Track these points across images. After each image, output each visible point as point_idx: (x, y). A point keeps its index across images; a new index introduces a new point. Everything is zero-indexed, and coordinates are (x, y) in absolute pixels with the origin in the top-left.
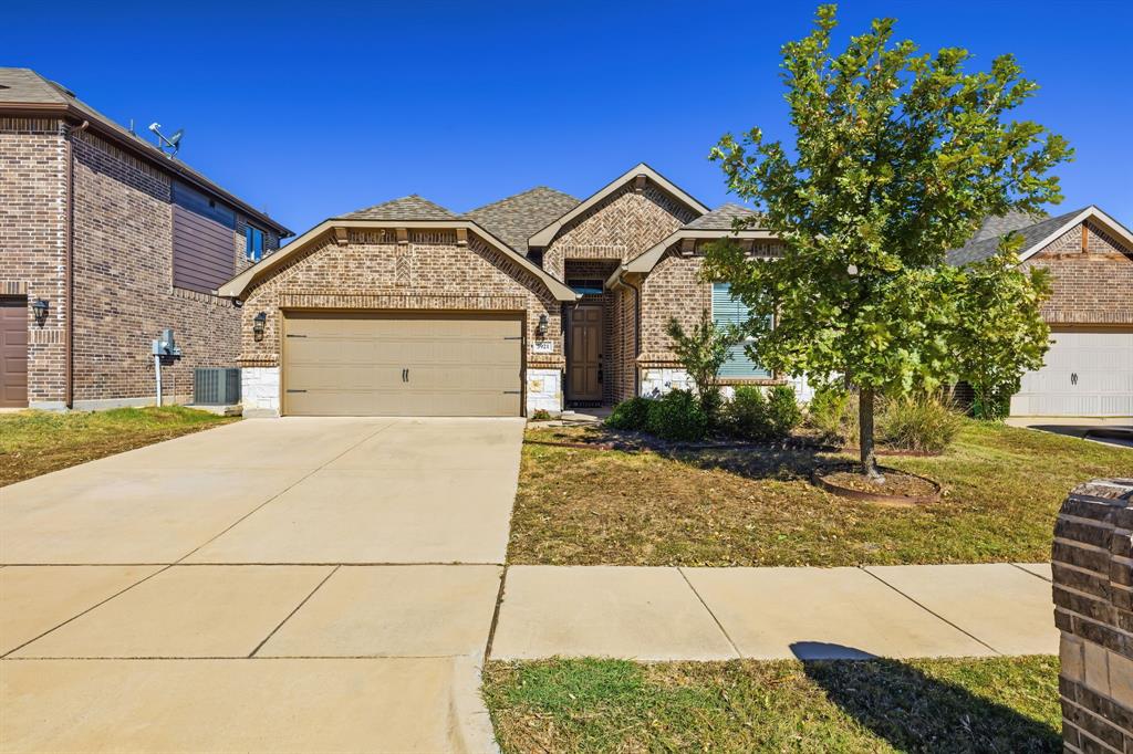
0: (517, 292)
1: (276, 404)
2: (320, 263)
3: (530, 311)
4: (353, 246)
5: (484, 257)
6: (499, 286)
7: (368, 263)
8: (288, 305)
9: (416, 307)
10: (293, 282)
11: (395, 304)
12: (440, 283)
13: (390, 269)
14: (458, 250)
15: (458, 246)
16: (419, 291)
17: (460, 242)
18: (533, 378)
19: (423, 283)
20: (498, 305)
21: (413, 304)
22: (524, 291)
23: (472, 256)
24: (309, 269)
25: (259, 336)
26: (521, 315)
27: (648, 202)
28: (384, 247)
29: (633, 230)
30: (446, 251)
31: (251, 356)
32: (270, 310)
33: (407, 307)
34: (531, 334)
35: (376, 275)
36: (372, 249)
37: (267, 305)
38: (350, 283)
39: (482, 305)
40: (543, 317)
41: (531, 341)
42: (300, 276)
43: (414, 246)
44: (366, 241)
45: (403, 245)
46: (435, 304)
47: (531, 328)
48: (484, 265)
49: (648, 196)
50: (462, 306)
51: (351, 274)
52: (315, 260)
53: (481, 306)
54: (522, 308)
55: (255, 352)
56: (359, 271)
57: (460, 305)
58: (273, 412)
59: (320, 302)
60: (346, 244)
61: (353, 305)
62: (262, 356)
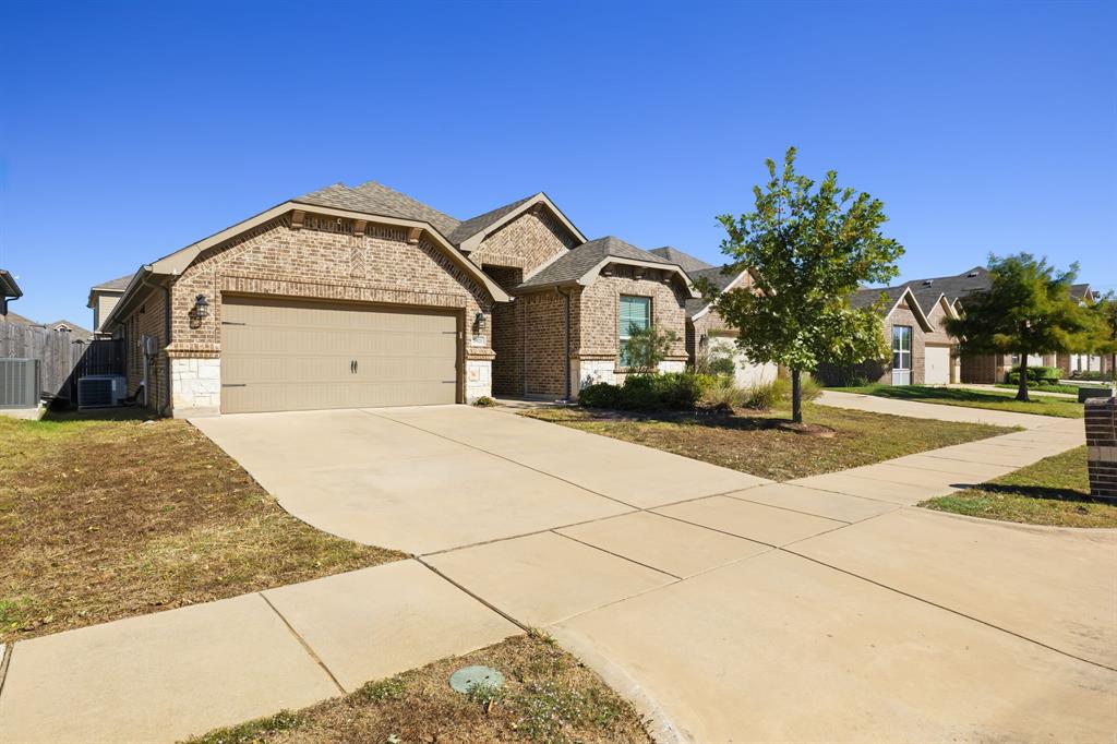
0: (458, 291)
1: (216, 402)
2: (270, 245)
3: (468, 309)
4: (306, 231)
5: (431, 257)
6: (443, 284)
7: (322, 251)
8: (232, 288)
9: (371, 299)
10: (238, 263)
11: (350, 295)
12: (392, 278)
13: (344, 259)
14: (409, 247)
15: (409, 244)
16: (374, 284)
17: (412, 241)
18: (472, 369)
19: (377, 276)
20: (442, 302)
21: (367, 296)
22: (463, 291)
23: (421, 254)
24: (257, 251)
25: (196, 322)
26: (459, 313)
27: (541, 224)
28: (338, 237)
29: (530, 246)
30: (398, 248)
31: (187, 346)
32: (210, 293)
33: (362, 299)
34: (469, 329)
35: (331, 265)
36: (326, 237)
37: (207, 287)
38: (304, 269)
39: (430, 301)
40: (478, 316)
41: (469, 335)
42: (246, 257)
43: (369, 239)
44: (319, 229)
45: (358, 236)
46: (388, 298)
47: (470, 324)
48: (431, 265)
49: (541, 218)
50: (412, 301)
51: (304, 260)
52: (263, 242)
53: (428, 302)
54: (462, 306)
55: (190, 341)
56: (313, 258)
57: (410, 300)
58: (214, 410)
59: (270, 287)
60: (298, 229)
61: (307, 293)
62: (201, 346)
